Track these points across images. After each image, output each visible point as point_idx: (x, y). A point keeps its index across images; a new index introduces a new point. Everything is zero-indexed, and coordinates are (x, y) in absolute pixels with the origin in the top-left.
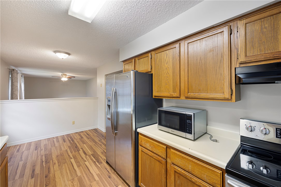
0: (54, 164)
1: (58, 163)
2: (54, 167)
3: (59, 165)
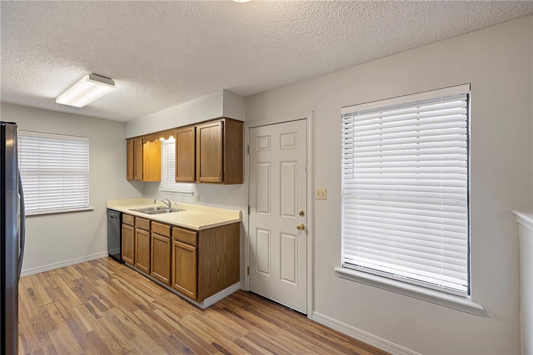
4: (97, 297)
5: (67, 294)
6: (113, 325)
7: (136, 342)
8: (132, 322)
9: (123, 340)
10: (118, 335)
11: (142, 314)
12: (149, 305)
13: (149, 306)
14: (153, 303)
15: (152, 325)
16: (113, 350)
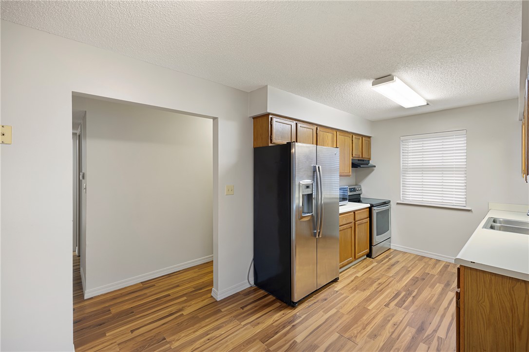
0: (396, 326)
1: (389, 321)
2: (401, 319)
3: (393, 316)
4: (414, 294)
5: (404, 278)
6: (382, 318)
7: (366, 342)
8: (392, 330)
9: (365, 333)
10: (371, 326)
11: (410, 334)
12: (429, 335)
13: (427, 336)
14: (436, 339)
15: (396, 349)
16: (352, 330)
